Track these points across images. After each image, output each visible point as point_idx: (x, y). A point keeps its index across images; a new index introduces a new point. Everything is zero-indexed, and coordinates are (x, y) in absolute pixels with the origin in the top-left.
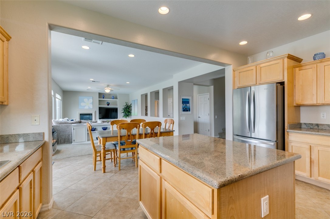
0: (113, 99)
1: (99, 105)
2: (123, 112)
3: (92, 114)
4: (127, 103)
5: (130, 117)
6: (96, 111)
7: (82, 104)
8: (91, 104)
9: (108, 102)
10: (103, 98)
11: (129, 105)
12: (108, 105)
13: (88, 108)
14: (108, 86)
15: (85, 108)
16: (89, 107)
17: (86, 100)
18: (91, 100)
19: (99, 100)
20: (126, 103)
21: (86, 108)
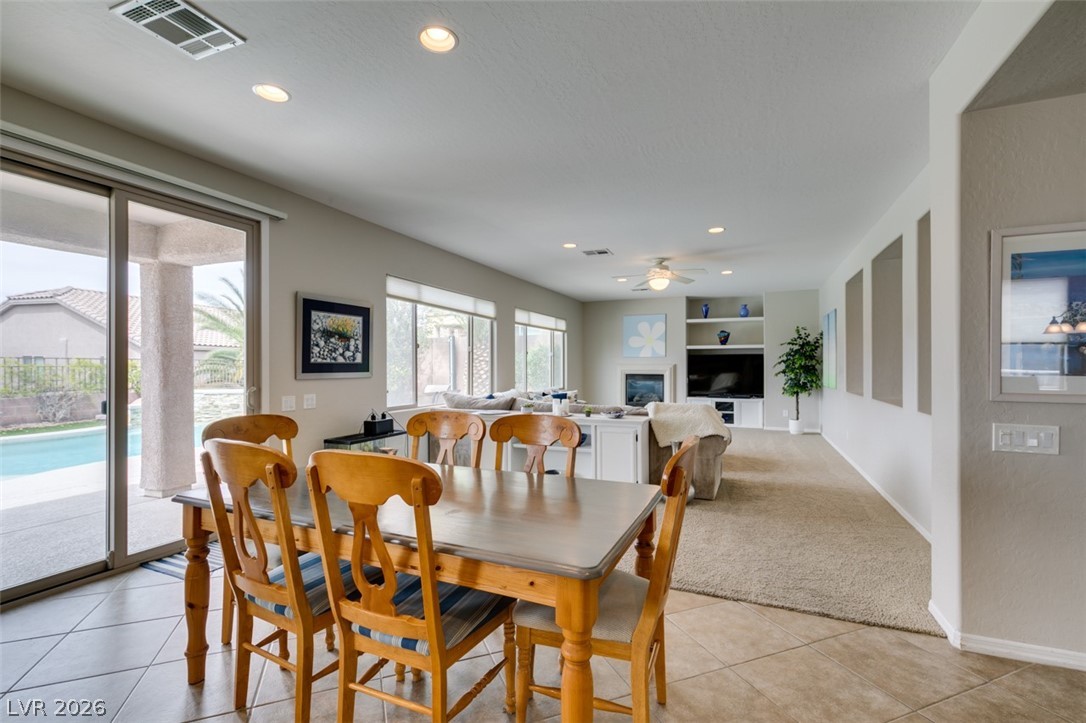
0: (746, 316)
1: (689, 343)
2: (784, 372)
3: (662, 376)
4: (802, 332)
5: (813, 392)
6: (675, 366)
7: (634, 342)
8: (659, 339)
9: (722, 332)
10: (706, 317)
11: (811, 339)
12: (724, 342)
13: (649, 355)
14: (661, 263)
15: (641, 356)
16: (653, 349)
17: (643, 327)
18: (660, 327)
19: (689, 326)
20: (798, 331)
21: (646, 353)
